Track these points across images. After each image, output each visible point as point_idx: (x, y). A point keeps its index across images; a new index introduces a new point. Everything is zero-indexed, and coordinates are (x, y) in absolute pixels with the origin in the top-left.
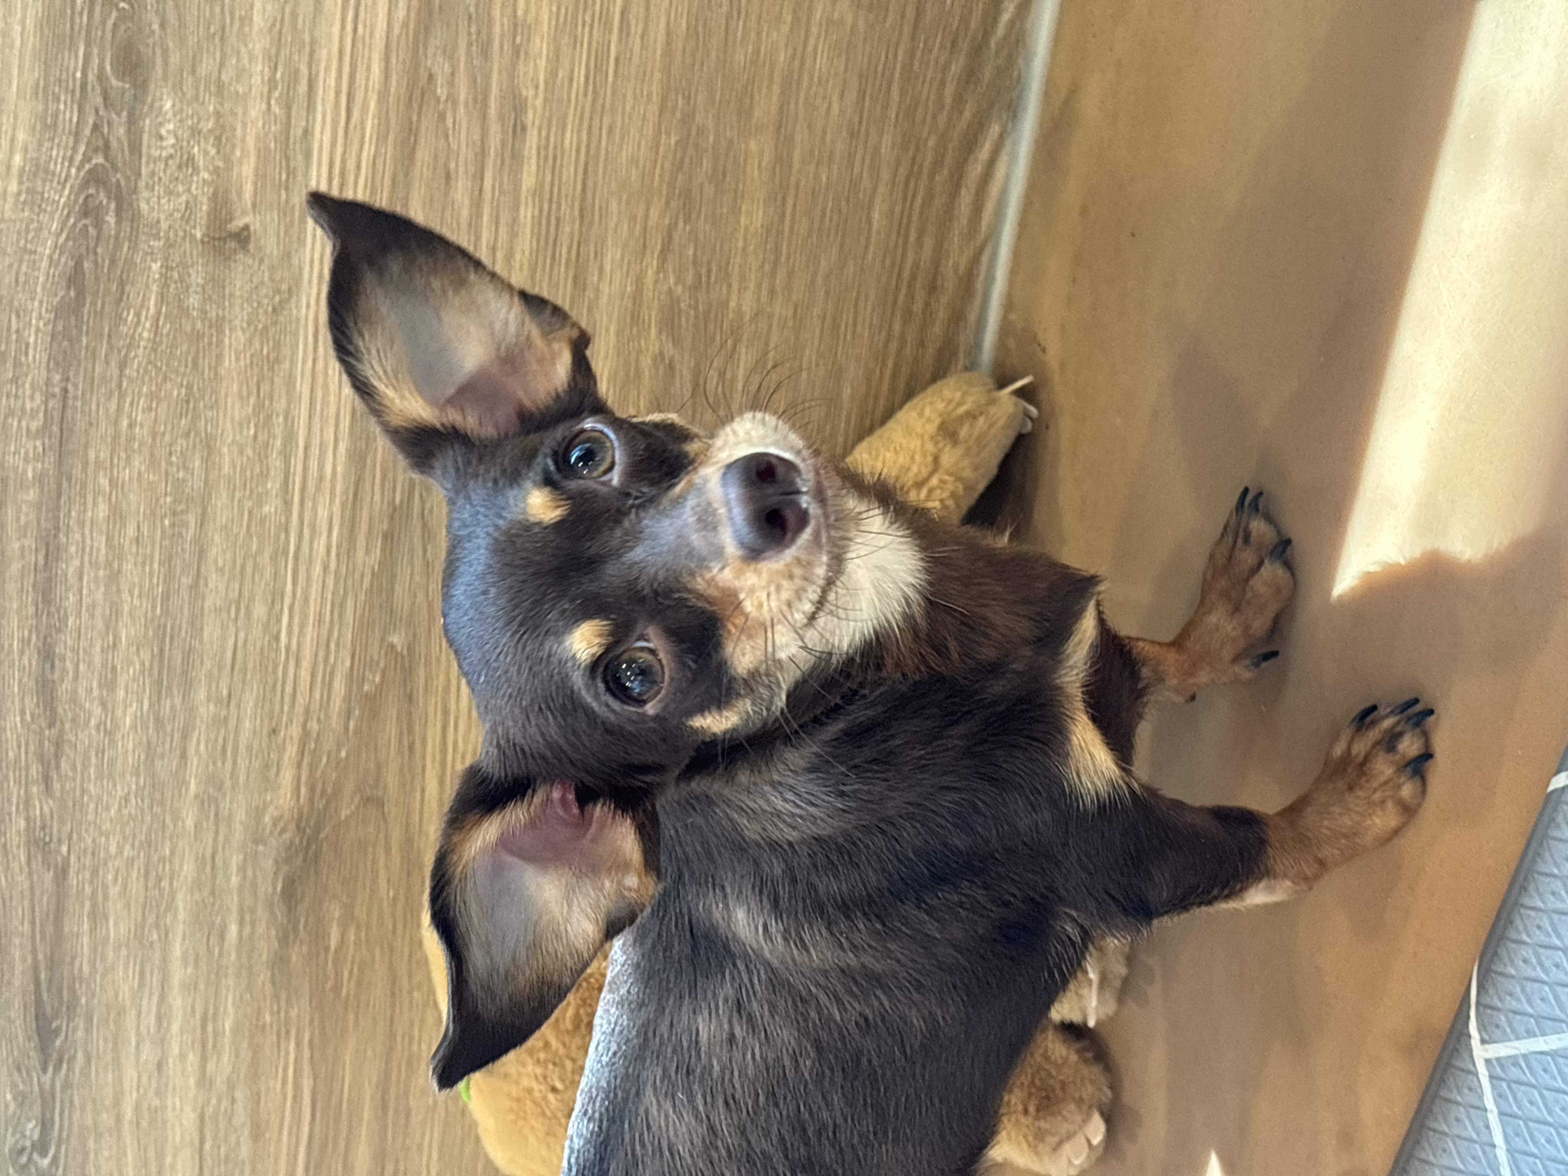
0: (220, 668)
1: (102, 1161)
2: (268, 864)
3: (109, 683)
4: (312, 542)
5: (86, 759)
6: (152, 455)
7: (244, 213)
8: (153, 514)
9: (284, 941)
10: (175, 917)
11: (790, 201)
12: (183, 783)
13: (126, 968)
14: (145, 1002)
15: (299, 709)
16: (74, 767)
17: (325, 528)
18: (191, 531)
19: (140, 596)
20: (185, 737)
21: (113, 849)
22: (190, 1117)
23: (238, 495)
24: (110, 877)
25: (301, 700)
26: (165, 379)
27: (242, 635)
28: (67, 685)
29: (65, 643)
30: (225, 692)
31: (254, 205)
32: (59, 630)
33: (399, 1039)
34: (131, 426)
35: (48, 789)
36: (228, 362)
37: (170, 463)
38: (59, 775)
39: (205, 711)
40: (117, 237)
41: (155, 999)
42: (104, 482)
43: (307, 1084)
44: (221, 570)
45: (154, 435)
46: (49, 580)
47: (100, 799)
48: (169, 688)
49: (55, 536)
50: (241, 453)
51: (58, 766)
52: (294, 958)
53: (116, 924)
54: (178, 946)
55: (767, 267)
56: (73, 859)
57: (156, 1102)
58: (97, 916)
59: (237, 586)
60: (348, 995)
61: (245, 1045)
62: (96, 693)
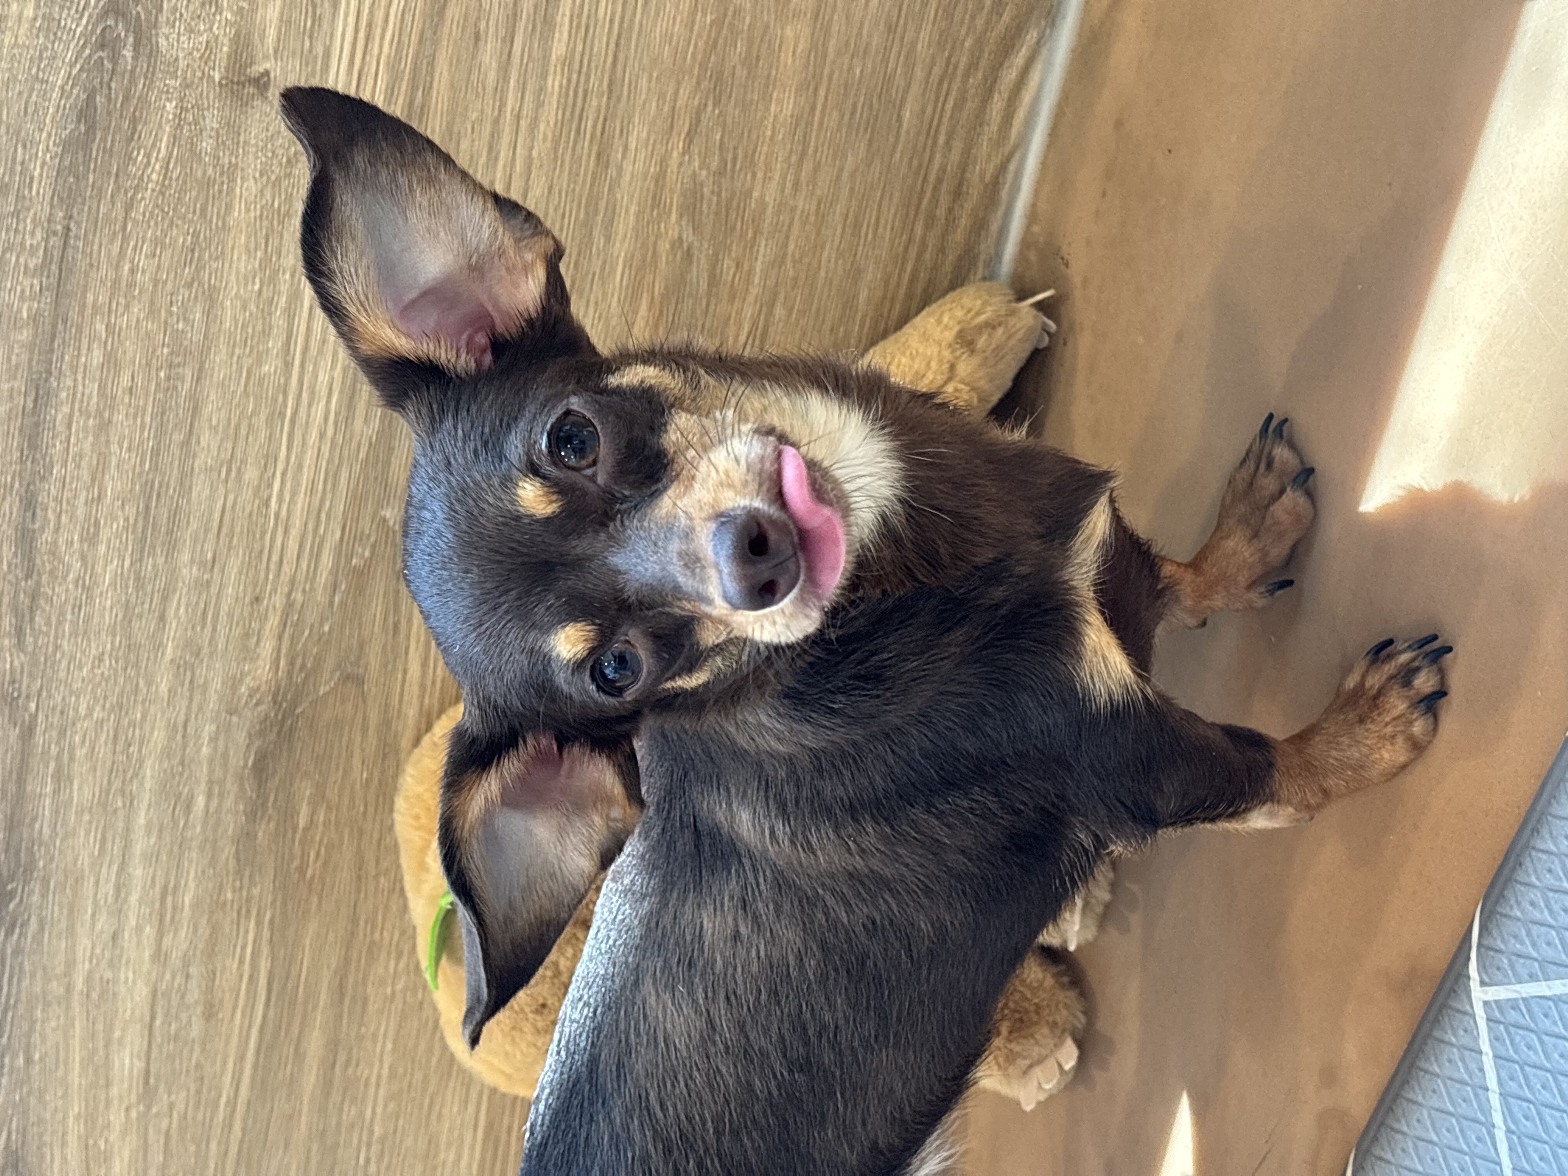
0: (206, 531)
1: (48, 1031)
2: (241, 737)
3: (91, 538)
4: (310, 406)
5: (62, 614)
6: (152, 303)
7: (266, 57)
8: (148, 364)
9: (252, 816)
10: (142, 784)
11: (822, 93)
12: (160, 646)
13: (88, 833)
14: (104, 870)
15: (285, 578)
16: (48, 623)
17: (324, 393)
18: (187, 386)
19: (129, 449)
20: (165, 599)
21: (83, 710)
22: (142, 991)
23: (237, 351)
24: (77, 738)
25: (286, 568)
26: (171, 225)
27: (231, 497)
28: (47, 536)
29: (48, 492)
30: (209, 555)
31: (276, 52)
32: (43, 478)
33: (362, 923)
34: (132, 271)
35: (20, 644)
36: (238, 212)
37: (170, 313)
38: (32, 629)
39: (188, 573)
40: (133, 71)
41: (115, 868)
42: (101, 327)
43: (264, 965)
44: (214, 429)
45: (156, 282)
46: (37, 425)
47: (73, 658)
48: (153, 547)
49: (46, 380)
50: (244, 308)
51: (32, 620)
52: (260, 834)
53: (80, 788)
54: (142, 814)
55: (794, 159)
56: (40, 717)
57: (109, 975)
58: (61, 778)
59: (230, 446)
60: (313, 877)
61: (204, 921)
62: (76, 545)
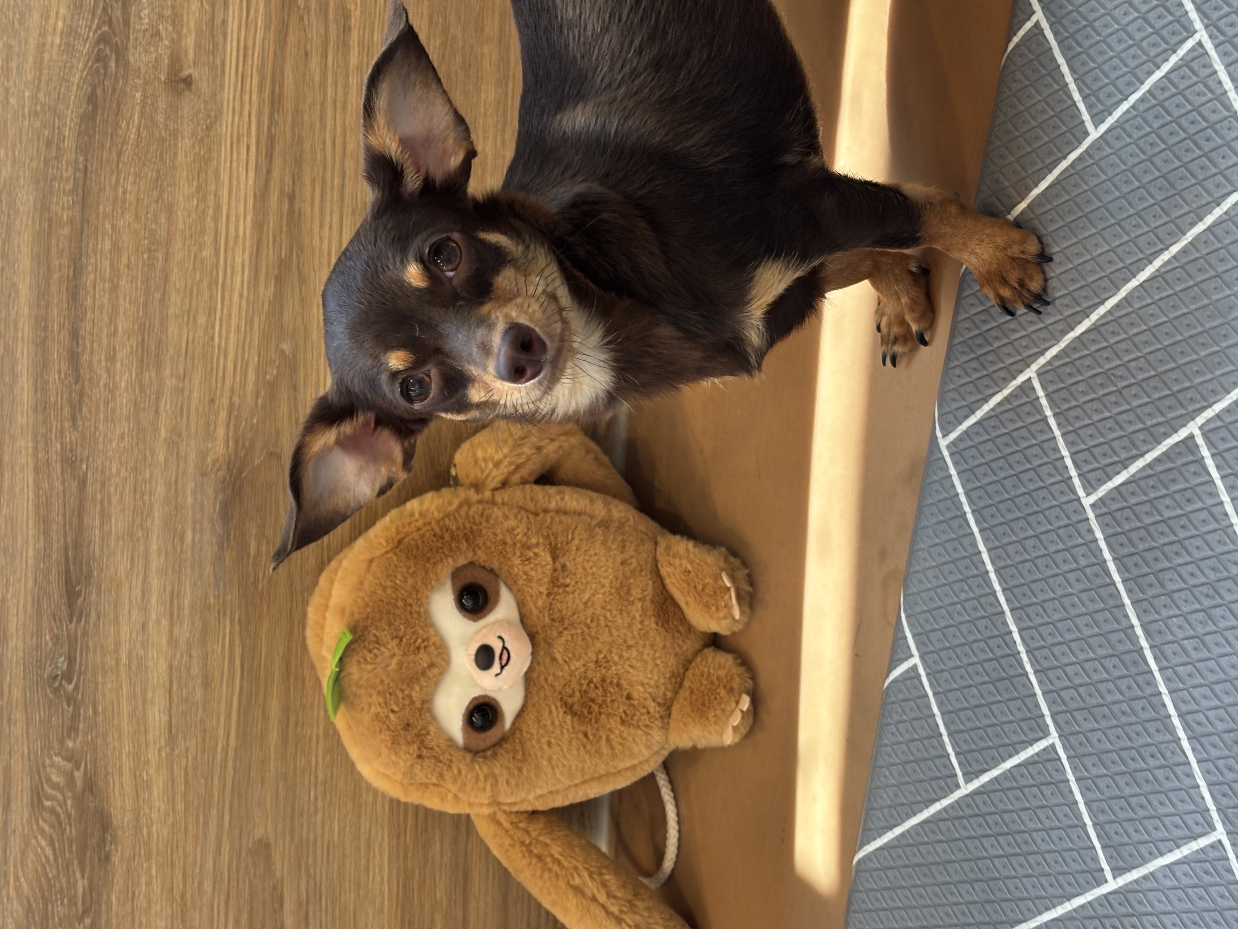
0: (179, 356)
1: (107, 692)
2: (210, 491)
3: (112, 358)
4: (232, 277)
5: (98, 407)
6: (137, 213)
7: (189, 67)
8: (137, 250)
9: (221, 546)
10: (153, 521)
12: (157, 430)
13: (123, 552)
14: (134, 580)
15: (227, 387)
16: (90, 412)
17: (240, 269)
18: (160, 263)
19: (130, 302)
20: (158, 399)
21: (114, 470)
22: (163, 666)
23: (187, 243)
24: (112, 489)
25: (228, 382)
26: (144, 165)
27: (191, 334)
28: (86, 357)
29: (86, 328)
30: (182, 371)
31: (194, 63)
32: (82, 320)
33: (296, 625)
34: (124, 193)
35: (75, 425)
36: (181, 157)
37: (147, 218)
38: (81, 416)
39: (170, 383)
40: (116, 74)
41: (141, 578)
42: (108, 227)
43: (238, 651)
44: (178, 290)
45: (138, 200)
46: (76, 286)
47: (106, 436)
48: (148, 365)
49: (80, 259)
50: (189, 215)
51: (81, 410)
52: (227, 559)
53: (116, 523)
54: (155, 542)
55: (500, 126)
56: (89, 474)
57: (141, 652)
58: (105, 516)
59: (188, 301)
60: (262, 591)
61: (198, 617)
62: (103, 363)
